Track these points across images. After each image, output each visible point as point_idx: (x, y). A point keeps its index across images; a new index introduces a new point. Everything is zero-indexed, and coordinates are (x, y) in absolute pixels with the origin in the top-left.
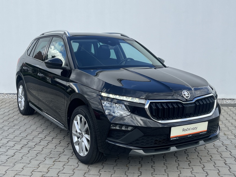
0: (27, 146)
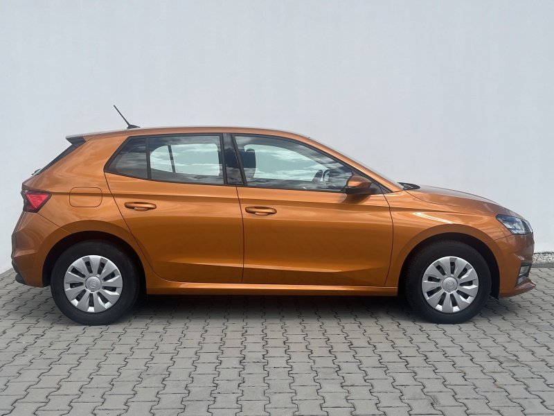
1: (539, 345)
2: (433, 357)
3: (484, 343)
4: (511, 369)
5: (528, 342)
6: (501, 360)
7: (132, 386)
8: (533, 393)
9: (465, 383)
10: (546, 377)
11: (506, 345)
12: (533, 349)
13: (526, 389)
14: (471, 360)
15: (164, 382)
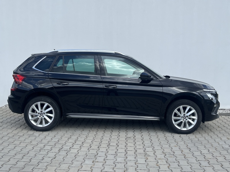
0: (63, 149)
1: (187, 148)
2: (139, 151)
3: (164, 146)
4: (168, 158)
5: (183, 147)
6: (166, 154)
7: (10, 158)
8: (170, 169)
9: (145, 163)
10: (180, 162)
11: (173, 148)
12: (183, 150)
13: (168, 167)
14: (154, 153)
15: (23, 157)
